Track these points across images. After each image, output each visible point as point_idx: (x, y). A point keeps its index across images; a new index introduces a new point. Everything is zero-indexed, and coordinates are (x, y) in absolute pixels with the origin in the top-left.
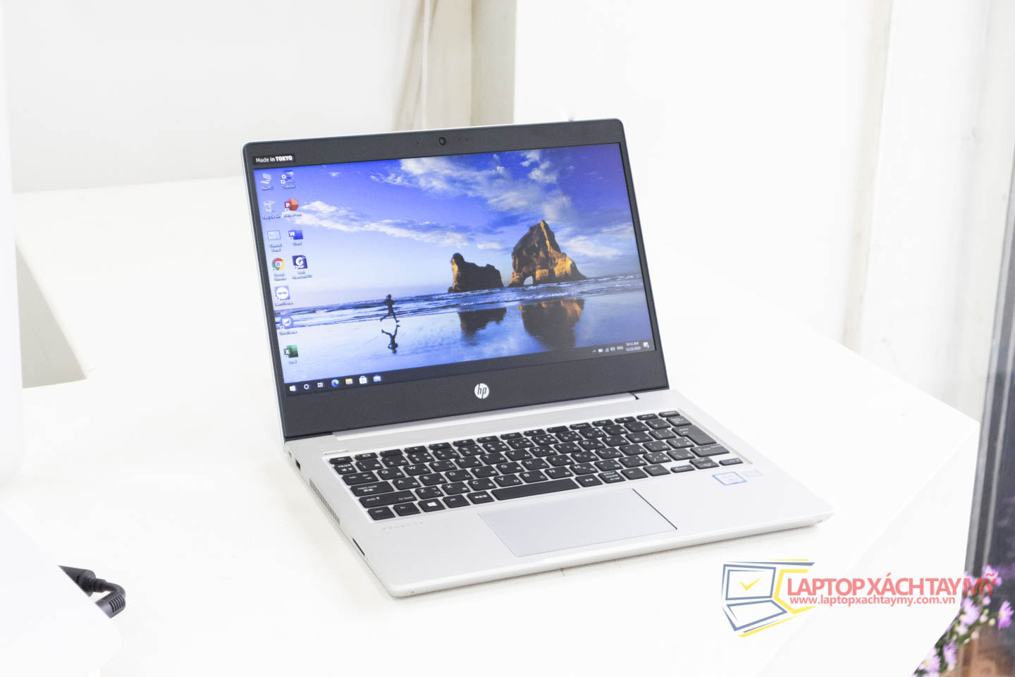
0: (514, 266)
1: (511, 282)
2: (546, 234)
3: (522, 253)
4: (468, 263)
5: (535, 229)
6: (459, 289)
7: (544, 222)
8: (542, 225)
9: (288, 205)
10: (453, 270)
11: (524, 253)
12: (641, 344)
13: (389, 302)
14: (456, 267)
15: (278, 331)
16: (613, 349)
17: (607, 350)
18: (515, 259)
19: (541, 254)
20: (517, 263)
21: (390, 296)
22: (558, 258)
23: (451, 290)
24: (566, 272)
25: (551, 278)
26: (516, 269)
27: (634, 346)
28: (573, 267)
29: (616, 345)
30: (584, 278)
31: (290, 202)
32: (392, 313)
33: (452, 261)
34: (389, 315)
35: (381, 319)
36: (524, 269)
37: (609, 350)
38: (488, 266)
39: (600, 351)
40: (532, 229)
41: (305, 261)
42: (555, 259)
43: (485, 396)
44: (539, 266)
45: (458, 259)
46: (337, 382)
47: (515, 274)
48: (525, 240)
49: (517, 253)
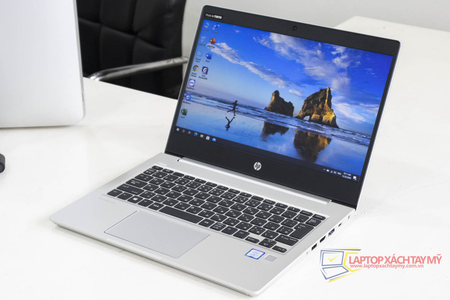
0: (303, 108)
1: (297, 115)
2: (327, 96)
3: (310, 102)
4: (280, 98)
5: (323, 91)
6: (270, 109)
7: (329, 89)
8: (328, 90)
9: (211, 40)
10: (271, 99)
11: (311, 102)
12: (352, 177)
13: (235, 104)
14: (274, 98)
15: (183, 100)
16: (335, 172)
17: (332, 172)
18: (305, 104)
19: (320, 106)
20: (305, 106)
21: (236, 101)
22: (328, 111)
23: (266, 109)
24: (329, 120)
25: (320, 121)
26: (303, 109)
27: (347, 176)
28: (334, 119)
29: (338, 171)
30: (337, 127)
31: (212, 40)
32: (234, 110)
33: (273, 94)
34: (232, 110)
35: (228, 111)
36: (307, 111)
37: (333, 172)
38: (290, 102)
39: (328, 171)
40: (321, 90)
41: (207, 70)
42: (326, 112)
43: (258, 169)
44: (316, 112)
45: (277, 93)
46: (197, 134)
47: (301, 112)
48: (315, 95)
49: (307, 101)
